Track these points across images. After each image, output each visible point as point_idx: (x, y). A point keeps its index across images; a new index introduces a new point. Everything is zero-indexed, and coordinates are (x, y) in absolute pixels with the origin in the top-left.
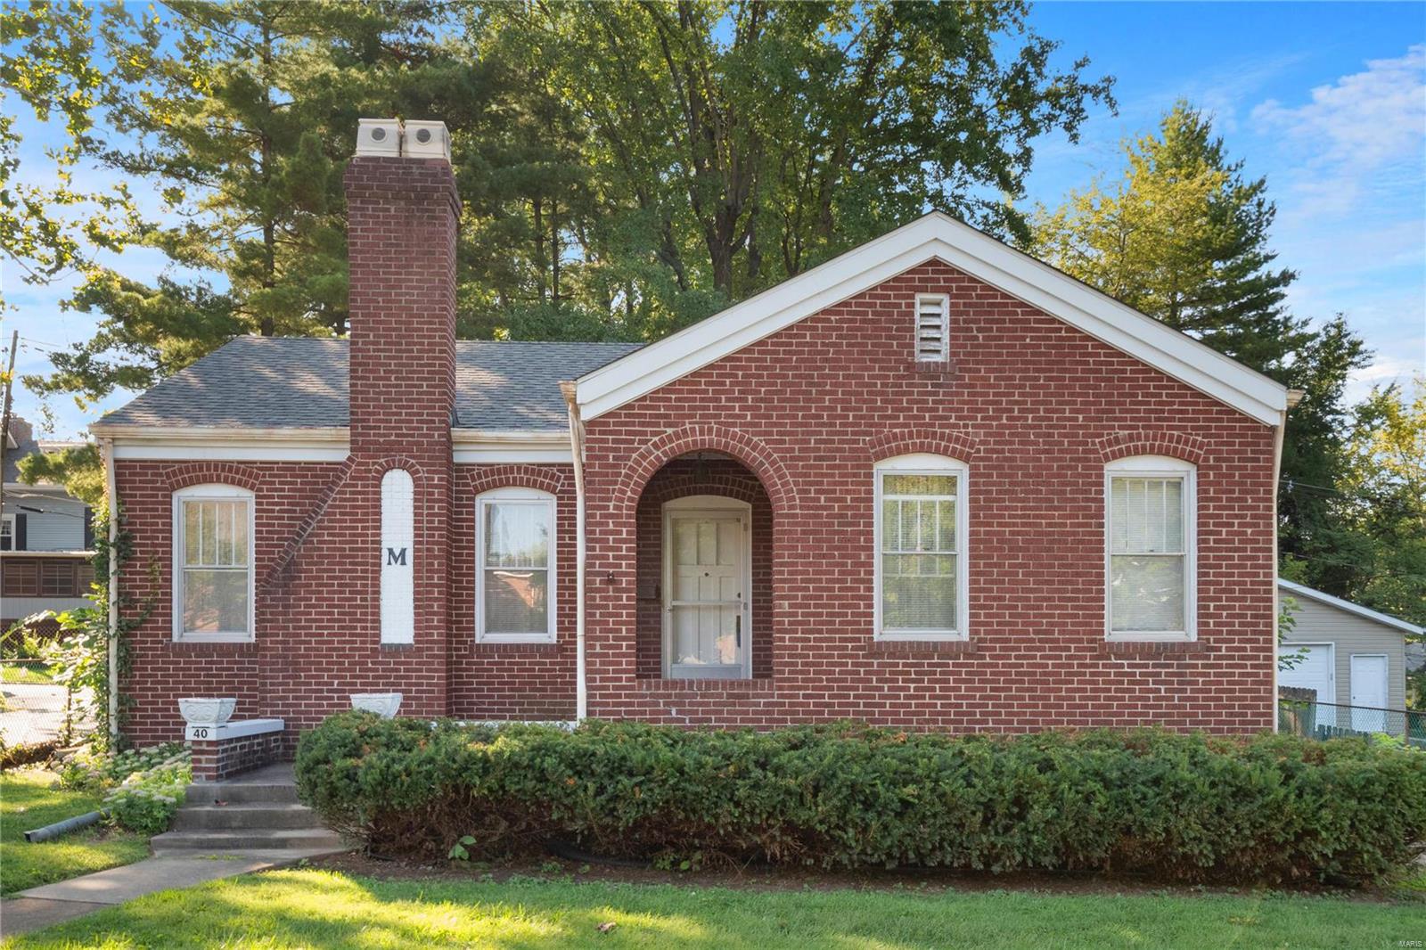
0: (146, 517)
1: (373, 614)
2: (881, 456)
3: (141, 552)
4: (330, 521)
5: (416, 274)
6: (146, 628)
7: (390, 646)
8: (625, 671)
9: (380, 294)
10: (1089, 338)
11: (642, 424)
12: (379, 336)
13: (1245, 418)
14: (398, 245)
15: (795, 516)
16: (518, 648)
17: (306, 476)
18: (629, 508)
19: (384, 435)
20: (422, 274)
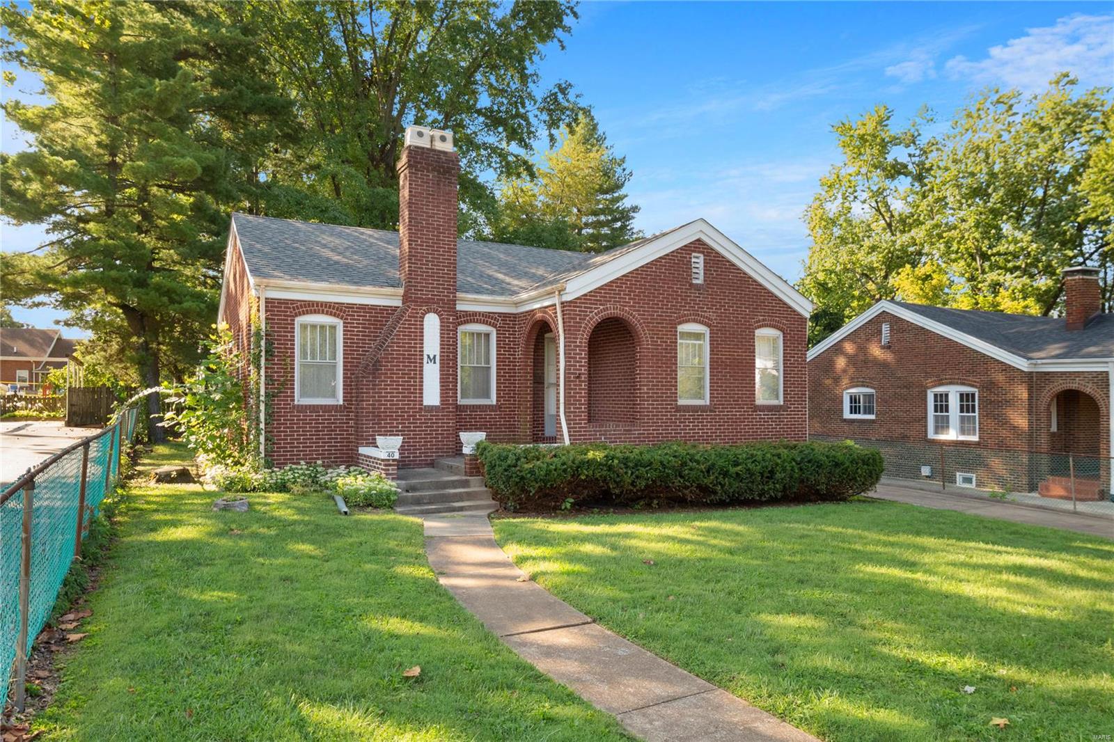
0: (281, 332)
1: (420, 389)
2: (680, 323)
3: (278, 352)
4: (397, 339)
5: (442, 211)
6: (281, 396)
7: (429, 406)
8: (583, 420)
9: (424, 220)
10: (750, 277)
11: (591, 304)
12: (423, 242)
13: (799, 314)
14: (433, 195)
15: (649, 348)
16: (479, 406)
17: (372, 313)
18: (585, 343)
19: (425, 295)
20: (445, 211)
